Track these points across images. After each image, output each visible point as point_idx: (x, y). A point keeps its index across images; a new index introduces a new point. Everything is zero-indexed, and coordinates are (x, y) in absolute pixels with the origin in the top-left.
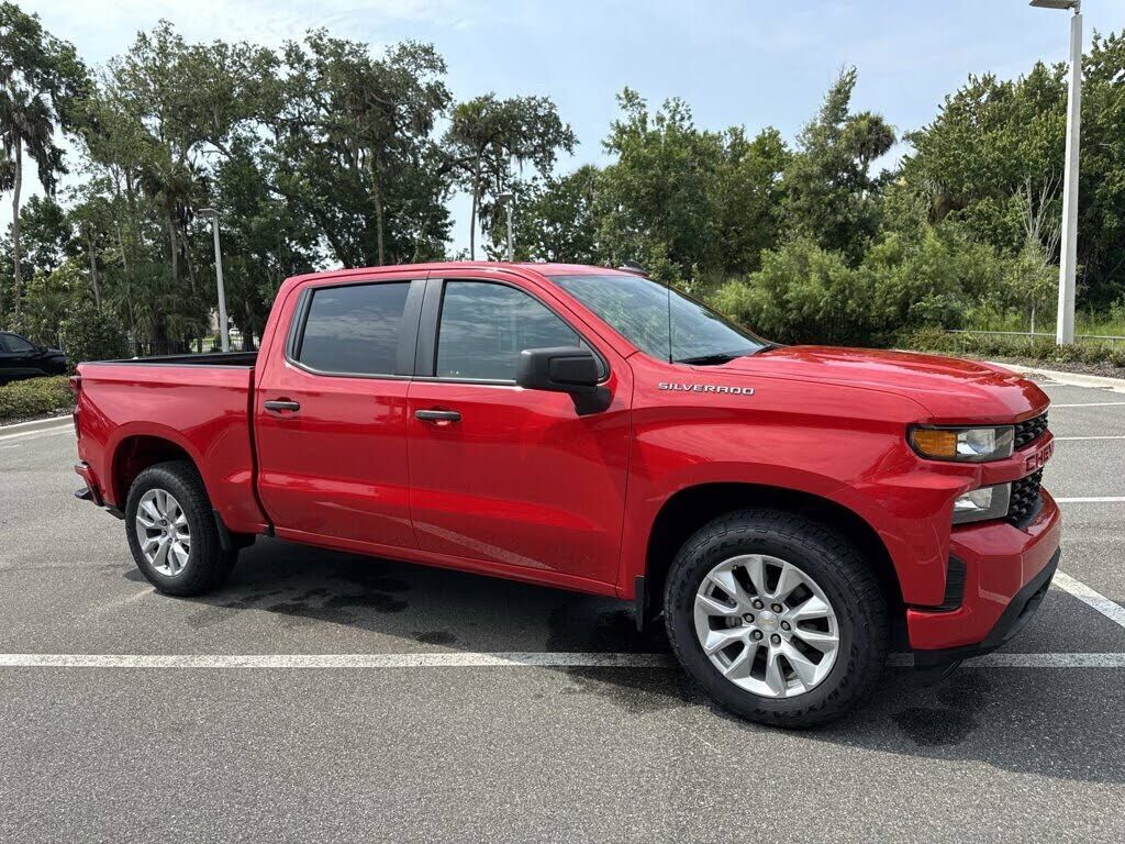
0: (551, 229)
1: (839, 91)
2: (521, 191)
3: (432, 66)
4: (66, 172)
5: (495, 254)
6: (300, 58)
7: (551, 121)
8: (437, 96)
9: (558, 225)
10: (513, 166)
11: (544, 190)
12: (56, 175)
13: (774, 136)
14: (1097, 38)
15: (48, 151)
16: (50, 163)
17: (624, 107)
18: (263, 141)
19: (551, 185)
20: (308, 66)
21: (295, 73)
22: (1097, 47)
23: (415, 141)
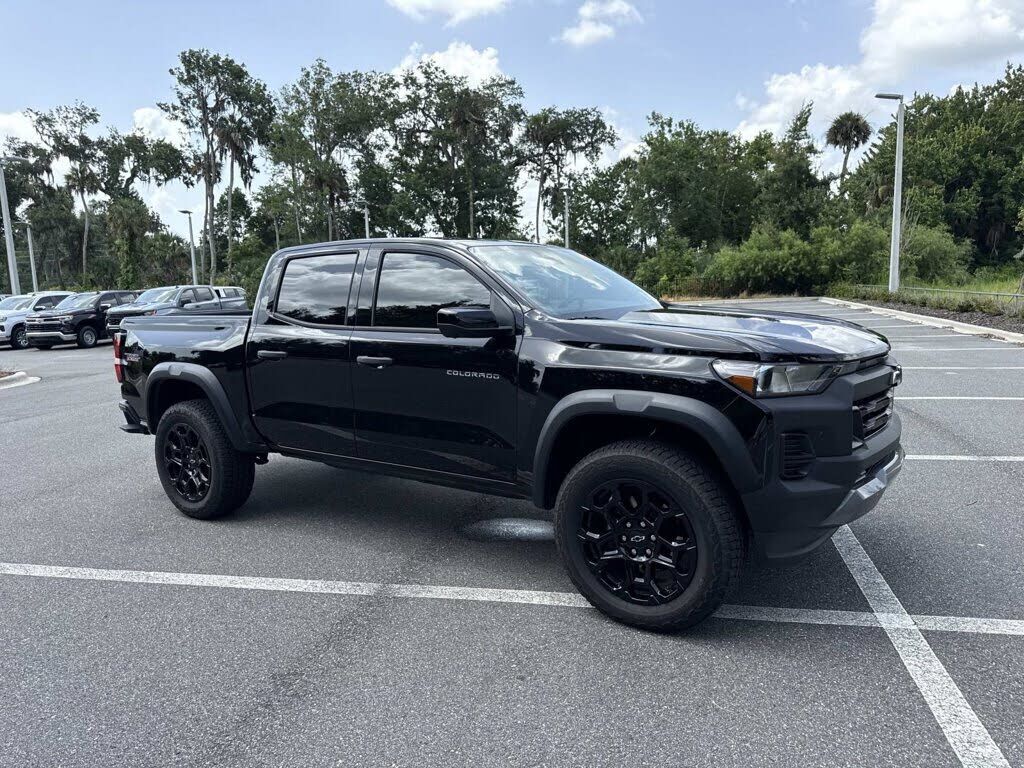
0: (596, 207)
1: (799, 119)
2: (575, 180)
3: (514, 92)
4: (258, 171)
5: (553, 227)
6: (414, 81)
7: (599, 124)
8: (515, 114)
9: (602, 204)
10: (569, 157)
11: (593, 177)
12: (251, 173)
13: (768, 136)
14: (1010, 67)
15: (246, 157)
16: (247, 167)
17: (652, 124)
18: (391, 147)
19: (598, 174)
20: (419, 87)
21: (409, 93)
22: (1009, 74)
23: (496, 141)
